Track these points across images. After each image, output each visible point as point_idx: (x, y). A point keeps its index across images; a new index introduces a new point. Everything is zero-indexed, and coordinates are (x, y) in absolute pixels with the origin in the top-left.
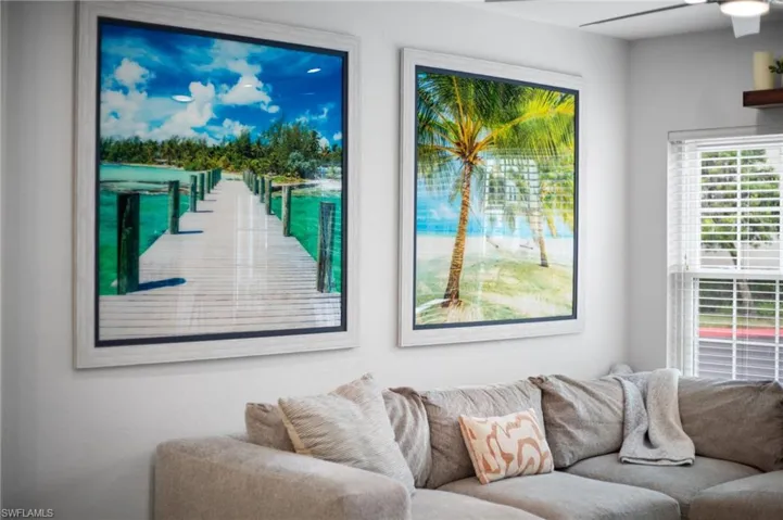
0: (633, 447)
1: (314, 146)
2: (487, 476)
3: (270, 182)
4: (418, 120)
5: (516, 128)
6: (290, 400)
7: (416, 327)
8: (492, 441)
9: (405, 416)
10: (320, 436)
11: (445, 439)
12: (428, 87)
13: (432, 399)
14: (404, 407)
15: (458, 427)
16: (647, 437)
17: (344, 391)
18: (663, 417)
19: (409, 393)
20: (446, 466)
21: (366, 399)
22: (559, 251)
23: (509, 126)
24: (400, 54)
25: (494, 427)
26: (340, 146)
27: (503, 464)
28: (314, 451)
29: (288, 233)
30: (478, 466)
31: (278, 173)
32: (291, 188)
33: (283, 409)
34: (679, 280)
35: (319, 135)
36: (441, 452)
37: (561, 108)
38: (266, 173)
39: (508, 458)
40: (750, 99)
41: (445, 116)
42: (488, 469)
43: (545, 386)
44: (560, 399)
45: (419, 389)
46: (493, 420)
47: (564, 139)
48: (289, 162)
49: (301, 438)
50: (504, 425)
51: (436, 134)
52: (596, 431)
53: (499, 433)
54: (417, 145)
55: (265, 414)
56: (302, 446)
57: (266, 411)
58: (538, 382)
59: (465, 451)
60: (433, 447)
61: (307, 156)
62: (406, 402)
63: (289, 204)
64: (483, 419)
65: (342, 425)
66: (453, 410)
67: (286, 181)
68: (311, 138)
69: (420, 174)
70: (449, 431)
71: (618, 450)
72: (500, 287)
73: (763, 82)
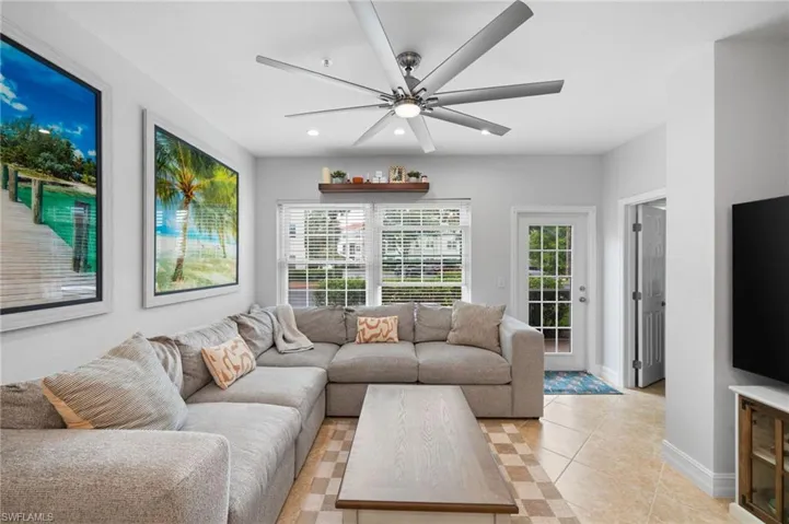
0: (282, 345)
1: (68, 154)
2: (226, 384)
3: (16, 172)
4: (157, 161)
5: (212, 183)
6: (59, 376)
7: (156, 294)
8: (227, 360)
9: (166, 358)
10: (103, 404)
11: (194, 365)
12: (163, 142)
13: (183, 341)
14: (163, 350)
15: (201, 355)
16: (284, 338)
17: (118, 352)
18: (289, 327)
19: (164, 340)
20: (194, 383)
21: (142, 355)
22: (231, 250)
23: (209, 181)
24: (143, 114)
25: (225, 351)
26: (94, 160)
27: (234, 372)
29: (38, 220)
30: (218, 378)
31: (26, 166)
32: (42, 184)
33: (50, 388)
34: (281, 266)
35: (73, 146)
36: (190, 375)
37: (231, 179)
38: (10, 162)
39: (236, 368)
41: (173, 164)
42: (227, 379)
43: (240, 321)
44: (247, 326)
45: (172, 336)
46: (223, 346)
47: (232, 195)
48: (40, 160)
49: (77, 412)
50: (229, 348)
51: (169, 174)
52: (263, 339)
53: (230, 354)
54: (156, 178)
55: (18, 395)
56: (78, 419)
57: (21, 391)
58: (234, 318)
59: (207, 371)
60: (184, 373)
61: (60, 160)
62: (165, 348)
63: (40, 196)
64: (216, 347)
65: (127, 386)
66: (196, 345)
67: (38, 176)
68: (65, 146)
69: (158, 197)
70: (195, 360)
71: (274, 345)
72: (204, 269)
73: (326, 180)
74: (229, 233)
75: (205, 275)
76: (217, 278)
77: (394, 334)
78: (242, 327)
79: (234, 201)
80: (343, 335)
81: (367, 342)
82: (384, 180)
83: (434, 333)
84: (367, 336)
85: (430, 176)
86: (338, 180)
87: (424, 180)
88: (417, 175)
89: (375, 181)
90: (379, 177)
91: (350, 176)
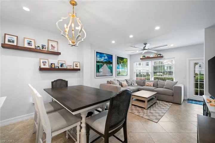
0: (133, 85)
3: (107, 64)
4: (117, 60)
7: (117, 76)
9: (118, 82)
11: (120, 83)
12: (118, 58)
15: (121, 83)
18: (134, 82)
21: (115, 81)
22: (126, 70)
23: (123, 61)
24: (116, 55)
28: (113, 84)
29: (109, 68)
30: (123, 86)
37: (126, 60)
40: (141, 59)
41: (119, 60)
45: (118, 80)
52: (130, 83)
54: (117, 62)
57: (109, 81)
58: (126, 80)
61: (110, 63)
63: (109, 66)
64: (123, 82)
66: (121, 82)
68: (110, 61)
69: (117, 65)
71: (131, 85)
72: (122, 73)
73: (142, 58)
74: (126, 68)
75: (123, 74)
76: (124, 74)
77: (152, 85)
78: (126, 81)
79: (127, 63)
80: (143, 85)
81: (147, 86)
82: (153, 56)
83: (161, 86)
84: (147, 85)
85: (163, 54)
86: (144, 57)
87: (161, 55)
88: (160, 54)
89: (151, 57)
90: (151, 56)
91: (146, 56)
